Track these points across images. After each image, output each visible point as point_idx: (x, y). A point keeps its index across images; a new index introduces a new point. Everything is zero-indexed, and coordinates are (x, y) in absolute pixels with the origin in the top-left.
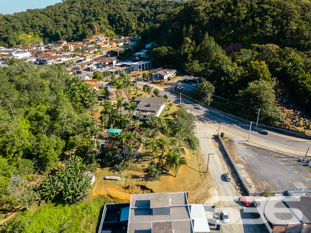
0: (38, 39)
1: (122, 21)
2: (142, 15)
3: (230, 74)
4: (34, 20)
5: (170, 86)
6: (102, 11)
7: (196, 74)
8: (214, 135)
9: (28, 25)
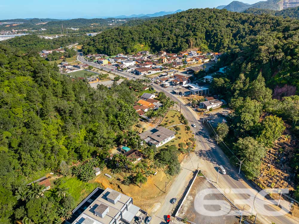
1: (217, 37)
2: (238, 32)
5: (207, 116)
6: (202, 26)
9: (142, 37)
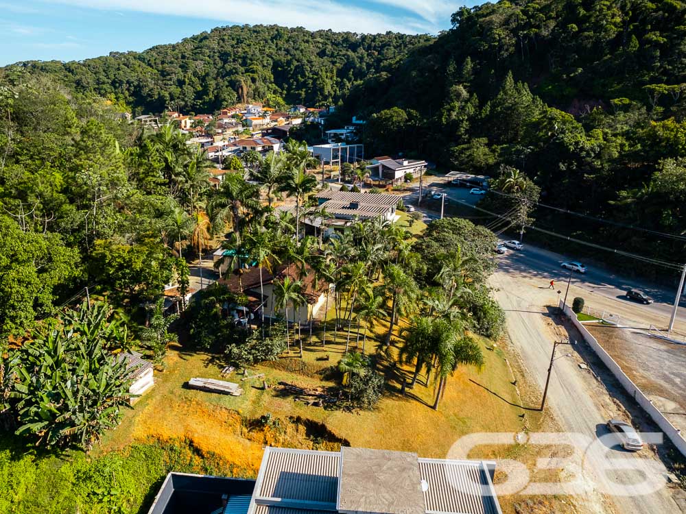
0: (122, 108)
1: (303, 75)
2: (349, 65)
3: (584, 154)
4: (120, 70)
6: (261, 54)
7: (477, 170)
8: (548, 307)
9: (106, 80)
